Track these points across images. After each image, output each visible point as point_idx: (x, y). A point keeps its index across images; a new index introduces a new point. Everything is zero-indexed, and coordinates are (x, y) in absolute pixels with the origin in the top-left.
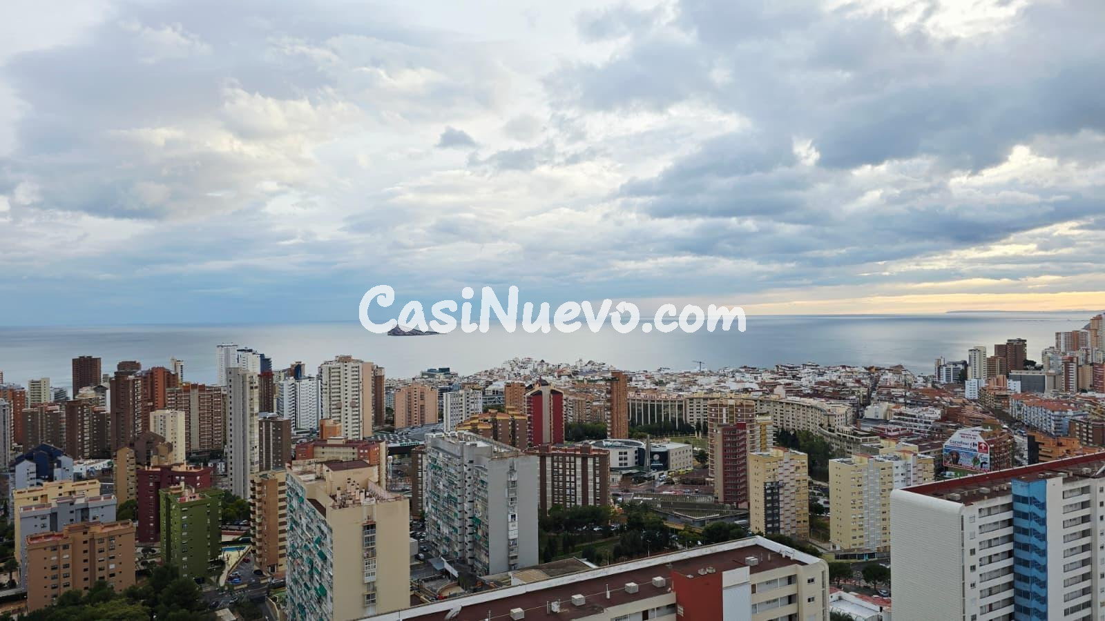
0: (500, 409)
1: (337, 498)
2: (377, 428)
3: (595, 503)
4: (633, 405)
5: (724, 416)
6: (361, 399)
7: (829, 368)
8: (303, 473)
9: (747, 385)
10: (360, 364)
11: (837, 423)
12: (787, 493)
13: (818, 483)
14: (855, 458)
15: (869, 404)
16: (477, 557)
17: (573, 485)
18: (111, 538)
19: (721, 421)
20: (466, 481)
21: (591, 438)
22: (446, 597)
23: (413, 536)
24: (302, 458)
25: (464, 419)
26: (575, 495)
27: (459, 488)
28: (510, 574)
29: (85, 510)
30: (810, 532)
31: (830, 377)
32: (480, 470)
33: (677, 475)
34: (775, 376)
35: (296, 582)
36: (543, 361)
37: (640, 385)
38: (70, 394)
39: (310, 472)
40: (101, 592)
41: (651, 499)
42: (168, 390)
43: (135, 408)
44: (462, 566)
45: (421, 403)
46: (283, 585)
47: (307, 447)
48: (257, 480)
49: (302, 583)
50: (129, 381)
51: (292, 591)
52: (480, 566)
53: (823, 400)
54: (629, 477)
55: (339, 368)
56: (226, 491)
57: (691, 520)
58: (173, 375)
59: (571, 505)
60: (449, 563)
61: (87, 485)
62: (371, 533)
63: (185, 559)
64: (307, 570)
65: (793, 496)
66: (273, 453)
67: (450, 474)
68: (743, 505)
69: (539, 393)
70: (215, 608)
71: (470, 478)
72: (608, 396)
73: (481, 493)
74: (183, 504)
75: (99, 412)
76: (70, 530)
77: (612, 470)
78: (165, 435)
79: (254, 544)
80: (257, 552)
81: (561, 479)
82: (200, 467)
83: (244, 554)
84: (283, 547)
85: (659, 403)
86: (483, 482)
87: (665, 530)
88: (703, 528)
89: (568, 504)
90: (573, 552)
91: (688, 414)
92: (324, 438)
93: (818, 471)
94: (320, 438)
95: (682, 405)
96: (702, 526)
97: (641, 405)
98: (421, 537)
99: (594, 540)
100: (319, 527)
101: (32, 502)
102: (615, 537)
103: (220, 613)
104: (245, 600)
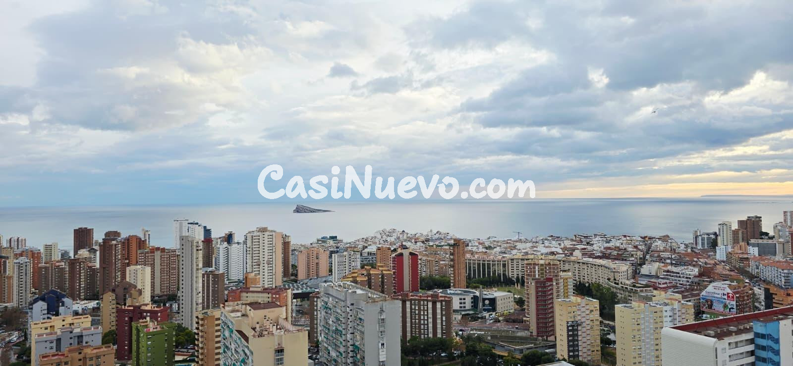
0: (373, 266)
1: (256, 330)
2: (285, 279)
3: (442, 336)
4: (470, 264)
5: (537, 272)
6: (274, 258)
7: (614, 237)
8: (233, 311)
9: (553, 250)
10: (274, 233)
11: (621, 277)
12: (584, 330)
13: (607, 322)
14: (634, 304)
15: (644, 264)
17: (426, 322)
18: (98, 357)
19: (535, 276)
20: (348, 319)
21: (439, 287)
23: (310, 358)
24: (232, 301)
25: (347, 273)
26: (428, 330)
27: (344, 323)
29: (80, 337)
30: (602, 357)
31: (615, 244)
32: (358, 310)
33: (502, 315)
34: (574, 243)
36: (403, 231)
37: (475, 249)
38: (72, 254)
39: (238, 311)
41: (483, 333)
42: (139, 251)
43: (116, 264)
45: (317, 261)
47: (236, 293)
48: (201, 316)
50: (112, 245)
53: (610, 261)
54: (467, 316)
55: (259, 236)
56: (178, 324)
57: (513, 349)
58: (143, 241)
59: (424, 336)
61: (82, 319)
62: (281, 356)
65: (588, 332)
66: (212, 297)
67: (337, 313)
68: (551, 338)
69: (401, 255)
71: (351, 316)
72: (452, 257)
73: (360, 328)
74: (148, 333)
75: (91, 267)
76: (70, 351)
77: (455, 311)
78: (137, 283)
79: (198, 362)
81: (417, 318)
82: (160, 307)
84: (218, 365)
85: (489, 263)
86: (360, 319)
87: (494, 356)
88: (522, 355)
89: (422, 336)
91: (510, 271)
92: (248, 287)
93: (607, 313)
94: (245, 286)
95: (505, 264)
96: (521, 353)
97: (475, 264)
98: (316, 359)
99: (442, 363)
100: (243, 350)
101: (43, 331)
102: (458, 361)
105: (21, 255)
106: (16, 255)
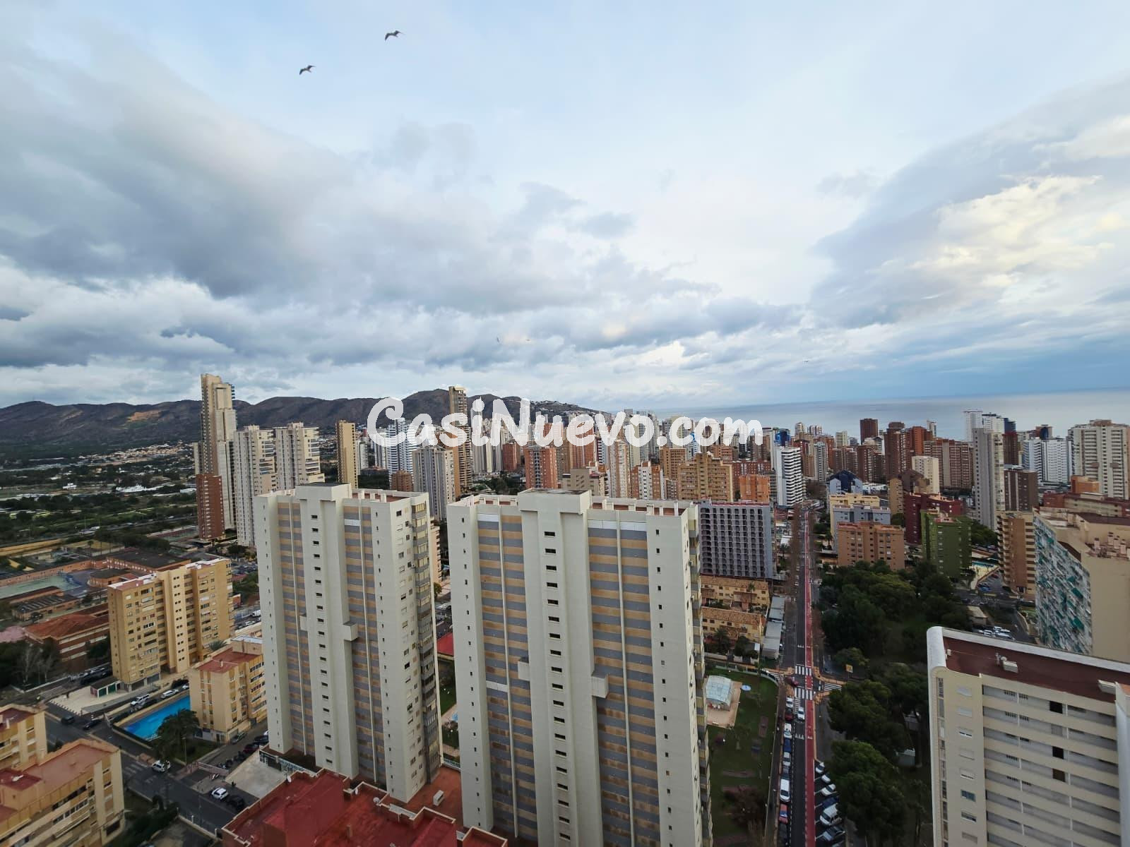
1: (1095, 547)
6: (1125, 461)
8: (1053, 518)
10: (1124, 429)
18: (888, 535)
24: (1050, 506)
29: (870, 514)
35: (1047, 607)
38: (859, 441)
39: (1061, 519)
40: (881, 567)
42: (925, 442)
43: (901, 453)
46: (1033, 605)
47: (1056, 498)
48: (1003, 516)
49: (1054, 610)
50: (896, 435)
51: (1043, 613)
55: (1095, 431)
56: (974, 520)
58: (929, 432)
61: (872, 498)
63: (941, 561)
64: (1060, 601)
66: (1019, 498)
70: (967, 603)
74: (940, 523)
75: (877, 454)
76: (862, 524)
78: (923, 473)
79: (1002, 566)
80: (1005, 572)
82: (951, 500)
83: (993, 571)
84: (1032, 575)
92: (1076, 492)
94: (1071, 492)
100: (1073, 569)
101: (839, 503)
103: (971, 608)
104: (994, 605)
105: (819, 440)
106: (815, 440)
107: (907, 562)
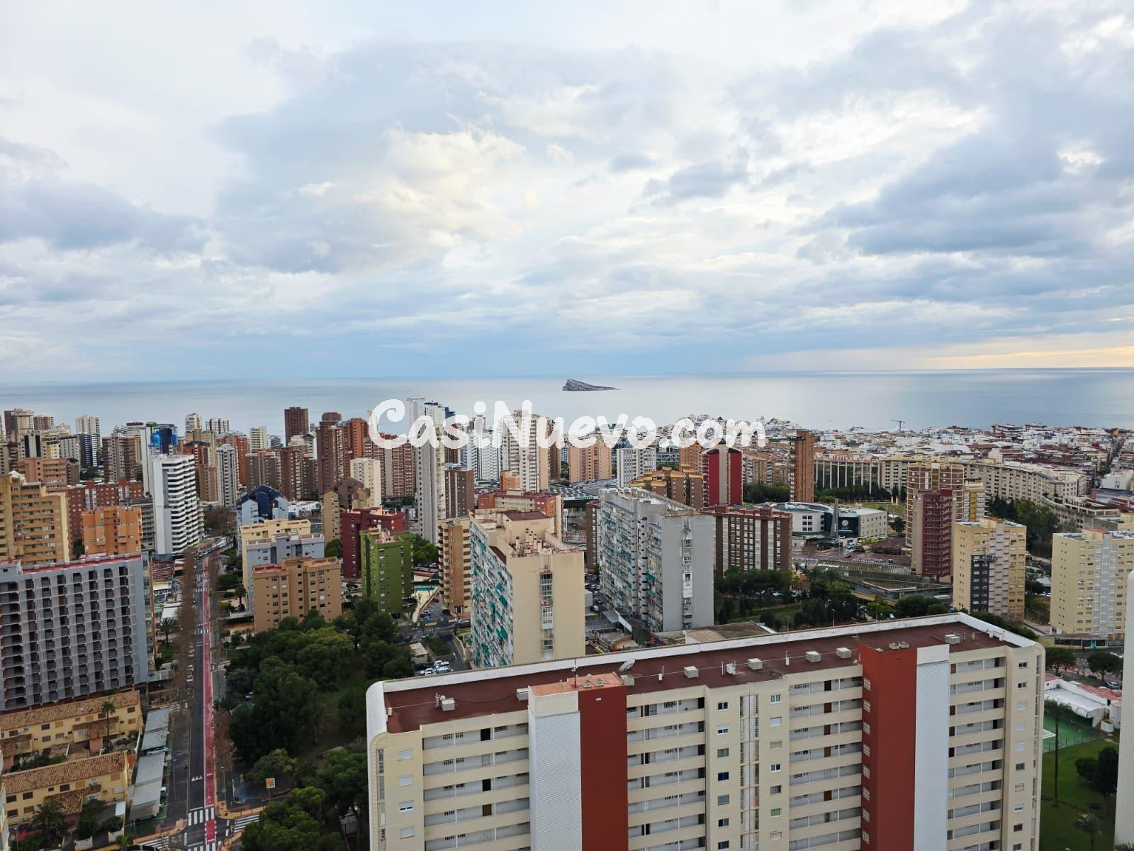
0: (675, 467)
1: (516, 547)
2: (553, 481)
3: (775, 567)
4: (820, 467)
5: (927, 481)
6: (538, 452)
7: (1059, 430)
8: (485, 521)
9: (956, 448)
11: (1066, 492)
12: (999, 569)
13: (1039, 559)
14: (1086, 533)
15: (1108, 473)
16: (650, 613)
17: (751, 548)
18: (321, 572)
19: (923, 486)
20: (639, 538)
21: (772, 499)
22: (619, 650)
23: (588, 588)
24: (484, 508)
25: (637, 476)
26: (754, 558)
27: (633, 544)
28: (684, 632)
29: (299, 546)
30: (1025, 610)
31: (1060, 440)
32: (653, 527)
33: (868, 542)
34: (991, 438)
35: (480, 624)
36: (719, 418)
37: (829, 446)
38: (283, 441)
39: (491, 521)
40: (313, 619)
41: (838, 566)
42: (365, 440)
43: (337, 456)
44: (636, 620)
45: (595, 458)
46: (468, 625)
47: (488, 497)
48: (444, 526)
49: (486, 625)
50: (331, 431)
51: (477, 632)
52: (654, 622)
53: (1050, 466)
54: (813, 542)
56: (417, 535)
57: (884, 592)
59: (748, 568)
60: (624, 617)
61: (300, 524)
62: (548, 582)
63: (383, 595)
64: (490, 613)
65: (1006, 572)
66: (458, 502)
67: (624, 529)
68: (946, 579)
69: (716, 452)
70: (409, 641)
71: (643, 534)
72: (793, 457)
73: (655, 551)
74: (380, 546)
75: (307, 458)
76: (287, 563)
77: (795, 534)
78: (363, 481)
79: (442, 586)
80: (445, 593)
81: (738, 541)
82: (394, 513)
83: (434, 594)
84: (468, 590)
85: (851, 466)
86: (657, 539)
87: (853, 600)
88: (897, 601)
89: (746, 567)
90: (751, 615)
91: (884, 478)
92: (504, 489)
93: (1039, 545)
94: (500, 489)
95: (877, 468)
96: (896, 598)
97: (829, 467)
98: (595, 589)
99: (773, 605)
100: (500, 574)
101: (255, 537)
102: (797, 604)
103: (413, 647)
104: (435, 636)
105: (224, 441)
106: (218, 441)
107: (345, 606)
